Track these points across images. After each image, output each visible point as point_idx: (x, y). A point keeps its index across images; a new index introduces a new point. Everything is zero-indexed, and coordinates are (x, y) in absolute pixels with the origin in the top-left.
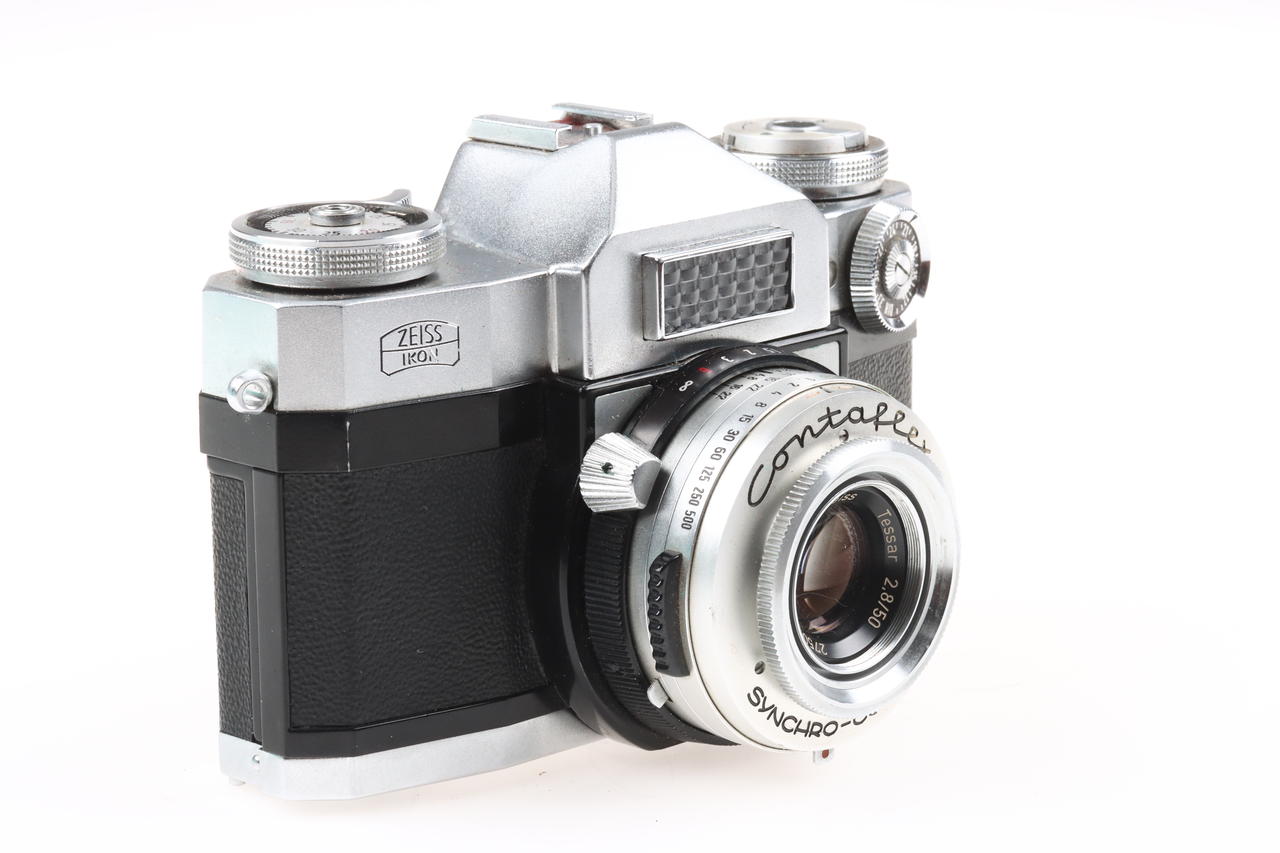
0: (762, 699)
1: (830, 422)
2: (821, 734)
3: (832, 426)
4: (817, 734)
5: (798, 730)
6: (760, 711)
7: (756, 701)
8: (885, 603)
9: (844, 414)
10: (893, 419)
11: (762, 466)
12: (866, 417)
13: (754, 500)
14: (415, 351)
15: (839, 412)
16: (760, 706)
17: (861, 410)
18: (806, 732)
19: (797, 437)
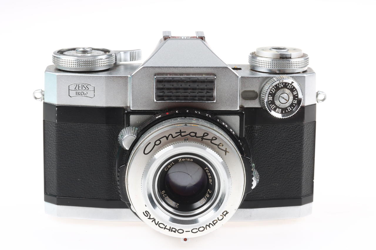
0: (149, 215)
1: (181, 134)
2: (176, 232)
3: (181, 136)
4: (175, 232)
5: (165, 228)
6: (148, 218)
7: (147, 215)
8: (207, 197)
9: (187, 133)
10: (211, 139)
11: (150, 143)
12: (197, 135)
13: (146, 153)
14: (80, 91)
15: (185, 132)
16: (148, 217)
17: (196, 133)
18: (169, 230)
19: (165, 136)
